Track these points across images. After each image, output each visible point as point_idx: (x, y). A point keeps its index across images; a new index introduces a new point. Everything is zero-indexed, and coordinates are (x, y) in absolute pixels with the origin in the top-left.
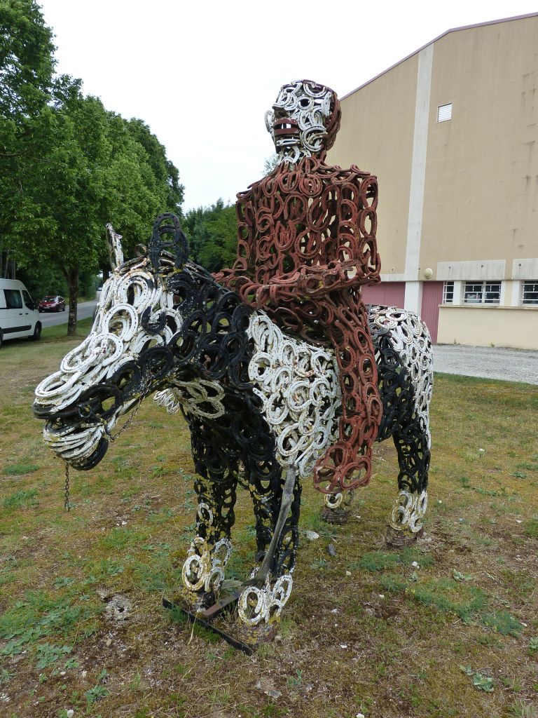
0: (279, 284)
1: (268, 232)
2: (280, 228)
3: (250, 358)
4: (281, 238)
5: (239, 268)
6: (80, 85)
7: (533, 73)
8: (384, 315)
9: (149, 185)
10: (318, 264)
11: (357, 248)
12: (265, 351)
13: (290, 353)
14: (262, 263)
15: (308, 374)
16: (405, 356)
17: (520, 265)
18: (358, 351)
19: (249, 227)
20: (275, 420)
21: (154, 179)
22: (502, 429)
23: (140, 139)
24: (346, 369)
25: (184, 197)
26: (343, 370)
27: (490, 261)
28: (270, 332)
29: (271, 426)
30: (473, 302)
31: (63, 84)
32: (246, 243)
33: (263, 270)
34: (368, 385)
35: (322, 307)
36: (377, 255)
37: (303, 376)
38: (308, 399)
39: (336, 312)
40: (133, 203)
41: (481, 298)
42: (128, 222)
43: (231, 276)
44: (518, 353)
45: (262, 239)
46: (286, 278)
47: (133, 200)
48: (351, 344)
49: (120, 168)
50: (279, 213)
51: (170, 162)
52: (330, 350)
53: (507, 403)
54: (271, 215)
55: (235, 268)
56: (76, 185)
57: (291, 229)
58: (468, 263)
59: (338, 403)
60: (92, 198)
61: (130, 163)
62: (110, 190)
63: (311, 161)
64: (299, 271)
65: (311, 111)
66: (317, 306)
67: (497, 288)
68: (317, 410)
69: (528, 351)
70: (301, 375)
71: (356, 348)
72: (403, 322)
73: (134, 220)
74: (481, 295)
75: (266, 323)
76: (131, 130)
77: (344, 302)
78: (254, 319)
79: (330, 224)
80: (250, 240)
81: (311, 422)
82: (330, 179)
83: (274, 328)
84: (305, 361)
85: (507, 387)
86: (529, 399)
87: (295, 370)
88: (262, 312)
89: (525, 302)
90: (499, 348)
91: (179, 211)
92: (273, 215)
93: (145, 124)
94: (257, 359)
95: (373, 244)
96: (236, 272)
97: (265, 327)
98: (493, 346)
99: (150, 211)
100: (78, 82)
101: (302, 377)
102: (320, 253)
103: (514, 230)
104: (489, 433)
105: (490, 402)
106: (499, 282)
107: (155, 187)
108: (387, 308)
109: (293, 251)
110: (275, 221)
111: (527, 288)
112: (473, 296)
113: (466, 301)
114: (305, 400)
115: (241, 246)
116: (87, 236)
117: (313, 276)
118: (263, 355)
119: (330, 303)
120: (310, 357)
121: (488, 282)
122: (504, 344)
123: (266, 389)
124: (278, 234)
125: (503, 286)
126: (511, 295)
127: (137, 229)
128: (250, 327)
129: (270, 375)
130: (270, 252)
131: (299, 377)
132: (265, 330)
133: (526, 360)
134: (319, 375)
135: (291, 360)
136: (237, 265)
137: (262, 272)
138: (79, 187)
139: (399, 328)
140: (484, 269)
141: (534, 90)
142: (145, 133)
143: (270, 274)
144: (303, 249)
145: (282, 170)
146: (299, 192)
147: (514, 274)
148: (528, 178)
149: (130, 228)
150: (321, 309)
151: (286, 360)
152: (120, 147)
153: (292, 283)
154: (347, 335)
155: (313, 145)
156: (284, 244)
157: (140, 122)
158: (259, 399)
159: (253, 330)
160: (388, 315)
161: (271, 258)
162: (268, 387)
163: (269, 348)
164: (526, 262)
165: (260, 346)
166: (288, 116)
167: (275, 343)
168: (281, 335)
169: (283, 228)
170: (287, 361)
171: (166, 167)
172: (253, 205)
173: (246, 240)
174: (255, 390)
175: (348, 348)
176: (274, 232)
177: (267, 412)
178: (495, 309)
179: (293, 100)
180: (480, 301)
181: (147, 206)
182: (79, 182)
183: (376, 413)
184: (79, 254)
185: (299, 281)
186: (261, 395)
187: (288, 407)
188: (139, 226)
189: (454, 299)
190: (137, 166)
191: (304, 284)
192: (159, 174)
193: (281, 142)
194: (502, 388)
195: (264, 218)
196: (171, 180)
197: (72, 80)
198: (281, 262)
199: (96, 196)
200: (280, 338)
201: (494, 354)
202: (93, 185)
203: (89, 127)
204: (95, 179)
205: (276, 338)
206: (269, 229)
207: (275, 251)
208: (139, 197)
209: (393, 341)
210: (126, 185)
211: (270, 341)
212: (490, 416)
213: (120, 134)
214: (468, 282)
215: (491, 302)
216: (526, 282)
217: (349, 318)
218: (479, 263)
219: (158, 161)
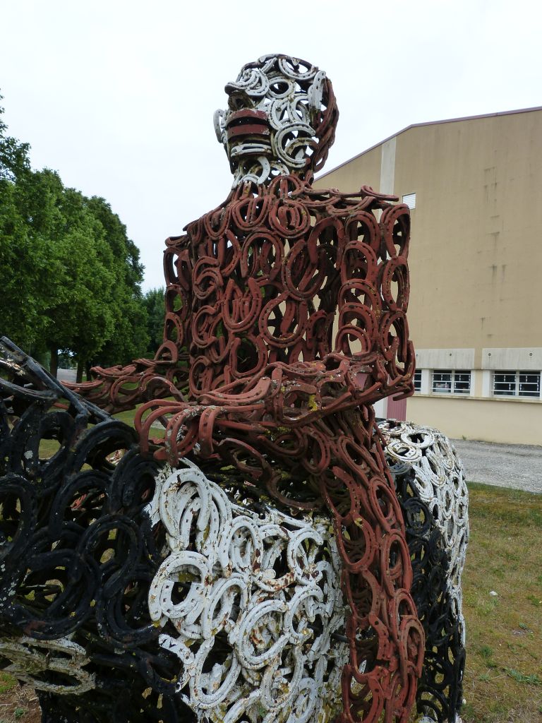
0: (222, 404)
1: (211, 299)
2: (234, 291)
3: (153, 568)
4: (235, 309)
5: (165, 358)
6: (27, 149)
7: (494, 168)
8: (398, 437)
9: (106, 262)
10: (301, 358)
11: (376, 330)
12: (193, 548)
13: (245, 544)
14: (203, 352)
15: (281, 582)
16: (436, 507)
17: (490, 355)
18: (378, 527)
19: (184, 291)
20: (209, 697)
21: (111, 256)
22: (509, 556)
23: (100, 216)
24: (356, 566)
25: (144, 277)
26: (350, 567)
27: (458, 350)
28: (204, 504)
29: (199, 713)
30: (442, 392)
31: (8, 147)
32: (177, 317)
33: (201, 364)
34: (398, 595)
35: (309, 436)
36: (410, 344)
37: (272, 589)
38: (281, 633)
39: (334, 447)
40: (85, 279)
41: (450, 388)
42: (78, 298)
43: (149, 371)
44: (493, 448)
45: (201, 310)
46: (238, 389)
47: (86, 275)
48: (362, 512)
49: (72, 241)
50: (233, 265)
51: (131, 241)
52: (323, 521)
53: (503, 517)
54: (217, 270)
55: (159, 358)
56: (12, 254)
57: (254, 293)
58: (436, 351)
59: (338, 622)
60: (30, 268)
61: (85, 238)
62: (52, 261)
63: (289, 182)
64: (269, 373)
65: (291, 101)
66: (300, 436)
67: (467, 378)
68: (297, 651)
69: (502, 445)
70: (267, 588)
71: (374, 522)
72: (428, 450)
73: (84, 296)
74: (449, 385)
75: (194, 484)
76: (91, 207)
77: (346, 426)
78: (167, 480)
79: (322, 287)
80: (184, 313)
81: (285, 676)
82: (324, 207)
83: (212, 491)
84: (276, 552)
85: (498, 495)
86: (528, 512)
87: (256, 580)
88: (187, 461)
89: (496, 393)
90: (471, 441)
91: (137, 291)
92: (221, 269)
93: (106, 202)
94: (170, 569)
95: (401, 326)
96: (158, 364)
97: (192, 492)
98: (464, 439)
99: (104, 288)
100: (25, 146)
101: (269, 593)
102: (304, 337)
103: (483, 319)
104: (495, 564)
105: (483, 516)
106: (469, 372)
107: (112, 264)
108: (399, 425)
109: (256, 333)
110: (225, 279)
111: (498, 378)
112: (442, 385)
113: (434, 391)
114: (276, 635)
115: (169, 321)
116: (21, 310)
117: (299, 385)
118: (187, 558)
119: (323, 431)
120: (286, 543)
121: (457, 371)
122: (476, 437)
123: (191, 632)
124: (230, 302)
125: (473, 376)
126: (482, 385)
127: (88, 305)
128: (155, 497)
129: (200, 600)
130: (215, 334)
131: (264, 591)
132: (193, 498)
133: (504, 457)
134: (304, 581)
135: (248, 556)
136: (160, 354)
137: (201, 368)
138: (15, 256)
139: (425, 460)
140: (453, 357)
141: (496, 184)
142: (105, 211)
143: (214, 371)
144: (271, 330)
145: (241, 194)
146: (270, 228)
147: (484, 365)
148: (494, 267)
149: (79, 304)
150: (307, 441)
151: (237, 560)
152: (76, 222)
153: (252, 403)
154: (355, 492)
155: (293, 156)
156: (240, 320)
157: (101, 200)
158: (174, 657)
159: (163, 505)
160: (404, 437)
161: (216, 345)
162: (196, 628)
163: (200, 538)
164: (496, 351)
165: (178, 537)
166: (251, 106)
167: (215, 526)
168: (227, 506)
169: (239, 292)
170: (240, 560)
171: (127, 246)
172: (190, 255)
173: (179, 313)
174: (165, 640)
175: (358, 521)
176: (223, 299)
177: (192, 685)
178: (465, 399)
179: (260, 81)
180: (450, 391)
181: (101, 283)
182: (16, 251)
183: (414, 653)
184: (11, 331)
185: (268, 398)
186: (178, 647)
187: (239, 663)
188: (90, 303)
189: (422, 388)
190: (93, 242)
191: (279, 403)
192: (117, 252)
193: (239, 149)
194: (493, 496)
195: (207, 274)
196: (131, 259)
197: (18, 144)
198: (233, 352)
199: (34, 266)
200: (224, 513)
201: (468, 448)
202: (32, 254)
203: (34, 194)
204: (35, 248)
205: (215, 515)
206: (214, 292)
207: (225, 332)
208: (93, 273)
209: (418, 485)
210: (78, 259)
211: (202, 524)
212: (488, 535)
213: (76, 209)
214: (436, 371)
215: (461, 392)
216: (497, 372)
217: (358, 458)
218: (448, 351)
219: (117, 239)
